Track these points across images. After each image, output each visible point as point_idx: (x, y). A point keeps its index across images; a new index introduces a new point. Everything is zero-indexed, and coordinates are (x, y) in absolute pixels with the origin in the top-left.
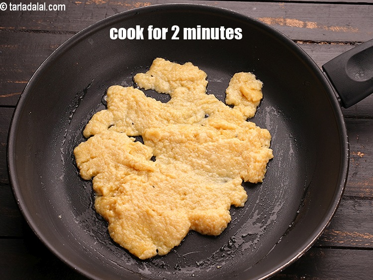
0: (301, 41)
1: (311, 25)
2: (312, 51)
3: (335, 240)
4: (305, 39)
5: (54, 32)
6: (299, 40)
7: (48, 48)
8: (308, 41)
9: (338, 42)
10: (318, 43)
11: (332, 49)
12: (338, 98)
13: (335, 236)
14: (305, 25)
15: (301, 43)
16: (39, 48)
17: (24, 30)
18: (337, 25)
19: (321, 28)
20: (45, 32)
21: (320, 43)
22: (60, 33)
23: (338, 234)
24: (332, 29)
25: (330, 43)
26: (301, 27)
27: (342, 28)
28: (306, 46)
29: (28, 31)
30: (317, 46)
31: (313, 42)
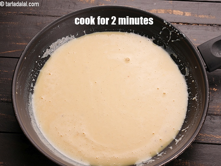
0: (181, 23)
1: (188, 14)
2: (188, 29)
3: (199, 139)
4: (184, 22)
5: (39, 15)
6: (180, 23)
7: (36, 25)
8: (185, 23)
9: (203, 24)
10: (191, 24)
11: (200, 28)
12: (205, 66)
13: (199, 136)
14: (184, 14)
15: (182, 24)
16: (31, 24)
17: (22, 14)
18: (203, 14)
19: (194, 16)
20: (34, 15)
21: (192, 24)
22: (43, 16)
23: (201, 135)
24: (200, 16)
25: (198, 25)
26: (182, 15)
27: (206, 16)
28: (184, 26)
29: (24, 15)
30: (191, 26)
31: (189, 24)
